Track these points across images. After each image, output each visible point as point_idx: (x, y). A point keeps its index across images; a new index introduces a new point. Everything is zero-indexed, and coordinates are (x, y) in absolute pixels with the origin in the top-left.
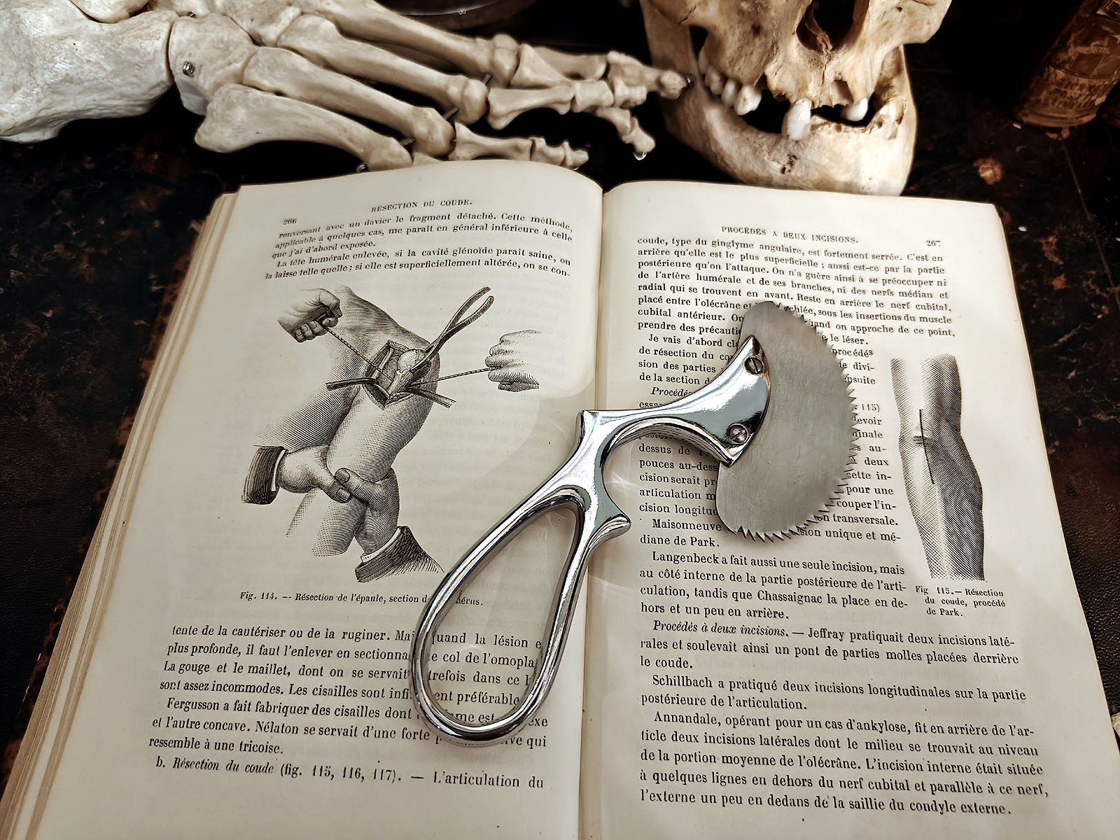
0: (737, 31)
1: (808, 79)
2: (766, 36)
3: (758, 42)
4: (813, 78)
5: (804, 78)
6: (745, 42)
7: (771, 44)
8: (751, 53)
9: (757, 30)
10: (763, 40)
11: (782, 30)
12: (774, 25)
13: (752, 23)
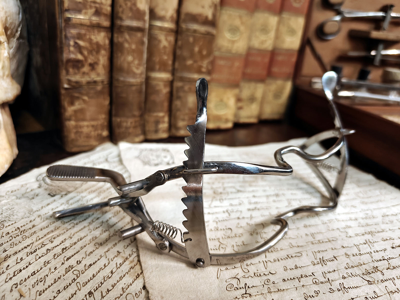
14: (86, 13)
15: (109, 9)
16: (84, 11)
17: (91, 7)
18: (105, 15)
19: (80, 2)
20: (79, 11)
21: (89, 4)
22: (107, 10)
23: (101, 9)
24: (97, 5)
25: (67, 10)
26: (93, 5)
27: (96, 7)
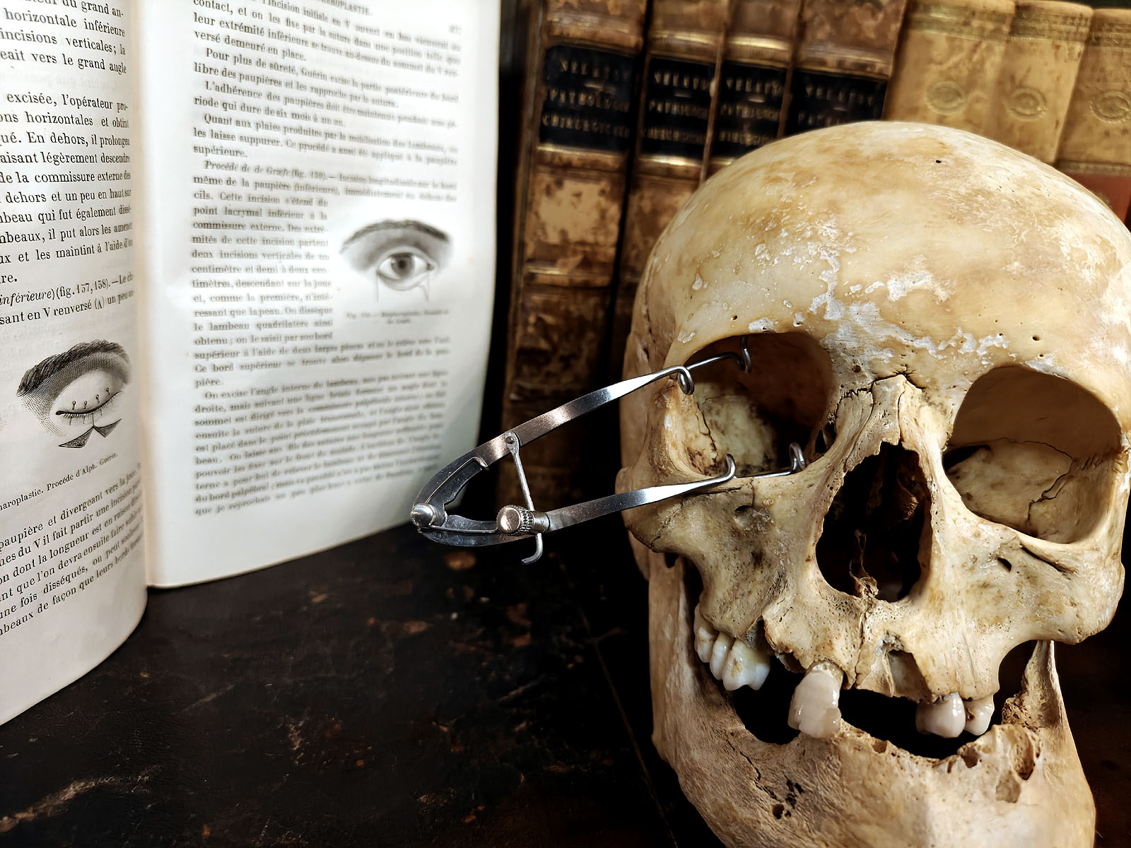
0: (733, 563)
1: (833, 632)
2: (769, 566)
3: (759, 576)
4: (843, 633)
5: (826, 630)
6: (743, 579)
7: (776, 576)
8: (750, 592)
9: (758, 559)
10: (766, 572)
11: (792, 555)
12: (780, 550)
13: (752, 548)
14: (564, 265)
15: (611, 251)
16: (560, 261)
17: (575, 253)
18: (603, 265)
19: (555, 246)
20: (552, 262)
21: (572, 247)
22: (605, 254)
23: (595, 253)
24: (588, 249)
25: (531, 260)
26: (579, 248)
27: (585, 252)
